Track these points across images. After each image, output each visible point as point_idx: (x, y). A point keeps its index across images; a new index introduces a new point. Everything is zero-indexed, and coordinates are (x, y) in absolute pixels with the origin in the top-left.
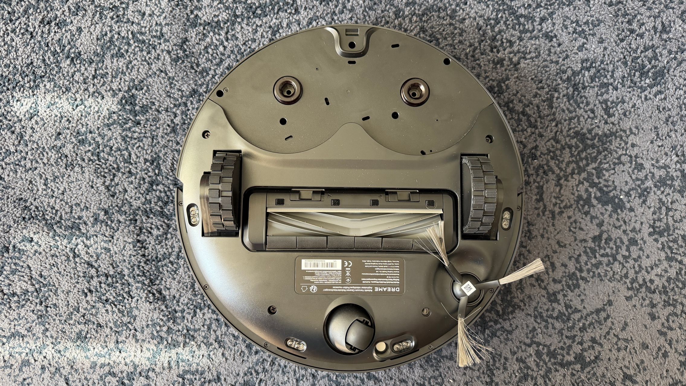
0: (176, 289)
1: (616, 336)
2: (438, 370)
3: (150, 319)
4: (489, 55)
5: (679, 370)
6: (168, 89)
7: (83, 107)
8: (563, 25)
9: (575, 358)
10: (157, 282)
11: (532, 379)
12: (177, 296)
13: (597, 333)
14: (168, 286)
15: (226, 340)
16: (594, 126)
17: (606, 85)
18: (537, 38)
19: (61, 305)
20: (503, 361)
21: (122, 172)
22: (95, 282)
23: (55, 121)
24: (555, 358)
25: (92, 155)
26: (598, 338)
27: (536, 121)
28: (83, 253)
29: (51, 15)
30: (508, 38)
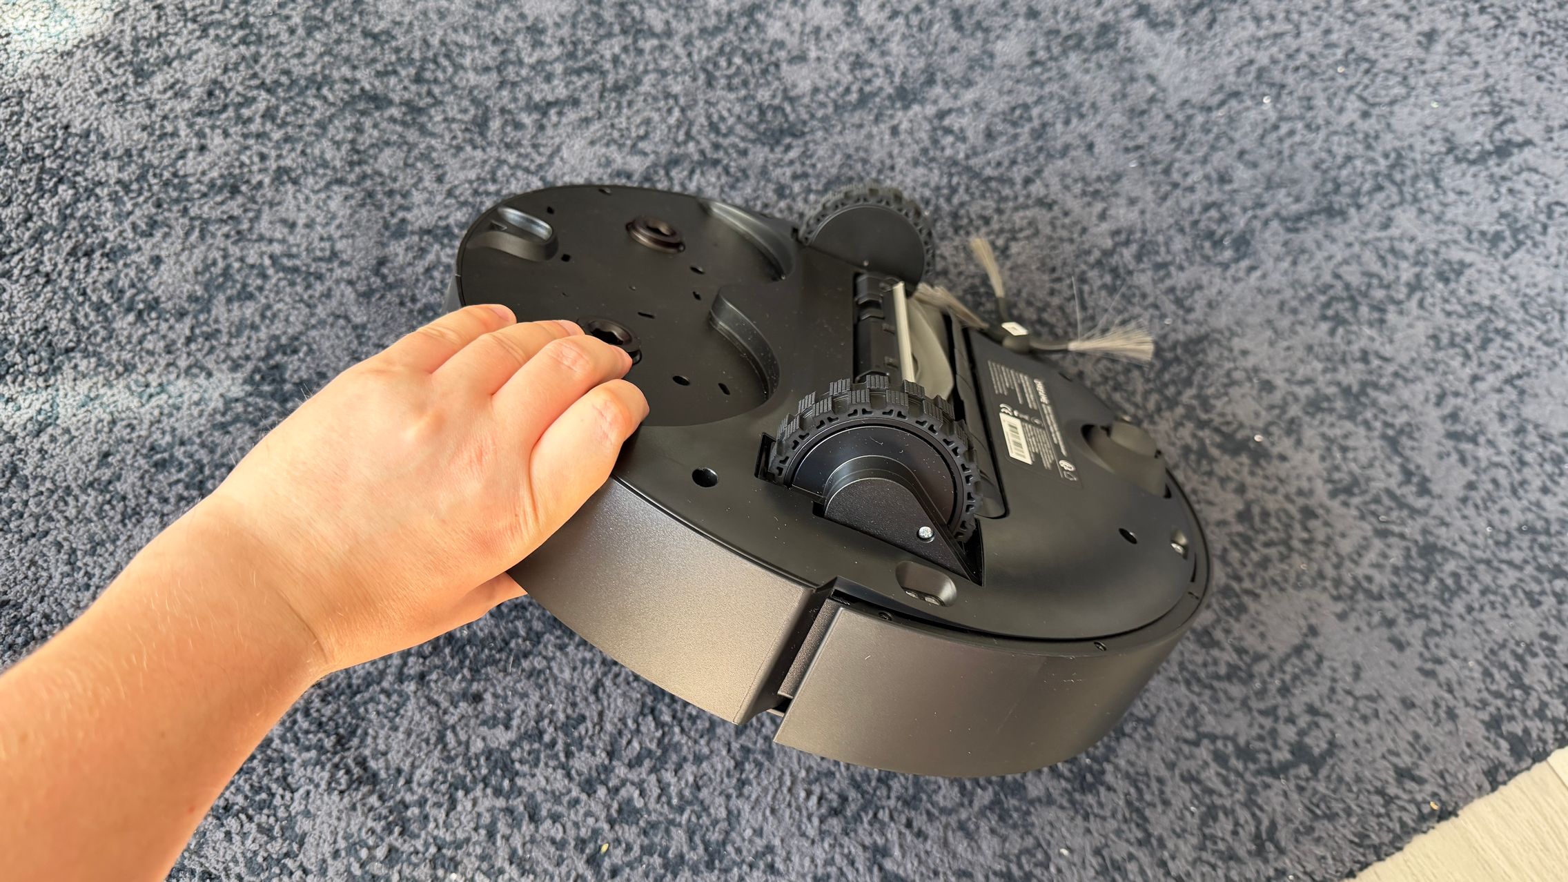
0: (402, 751)
1: (1349, 693)
2: (1029, 833)
3: (341, 834)
5: (1488, 739)
7: (164, 396)
8: (1063, 185)
9: (1292, 753)
10: (355, 742)
11: (1226, 814)
12: (406, 767)
13: (1311, 693)
14: (382, 748)
15: (536, 854)
17: (1164, 266)
18: (1026, 207)
20: (1155, 785)
23: (97, 432)
24: (1255, 761)
25: (187, 487)
26: (1317, 704)
29: (95, 240)
30: (979, 212)
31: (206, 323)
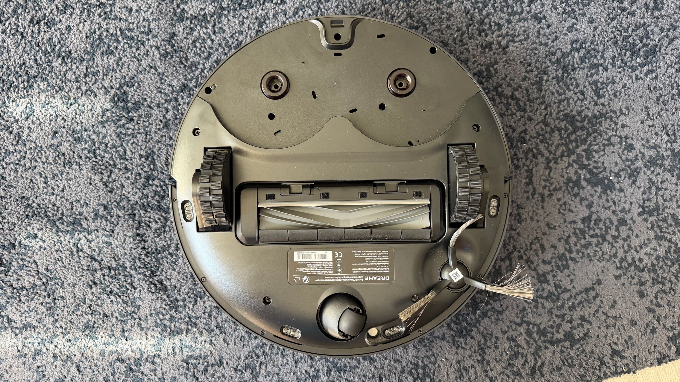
0: (176, 279)
1: (606, 314)
2: (431, 350)
3: (153, 308)
4: (477, 39)
5: (666, 345)
6: (158, 85)
7: (77, 105)
8: (553, 5)
9: (564, 336)
10: (158, 273)
11: (522, 356)
12: (178, 286)
13: (587, 312)
14: (169, 277)
15: (227, 326)
16: (583, 108)
17: (596, 66)
18: (526, 20)
19: (68, 297)
20: (494, 340)
21: (118, 168)
22: (98, 275)
23: (51, 120)
24: (545, 336)
25: (89, 152)
26: (587, 316)
27: (525, 105)
28: (85, 248)
29: (40, 14)
30: (497, 21)
31: (92, 66)
